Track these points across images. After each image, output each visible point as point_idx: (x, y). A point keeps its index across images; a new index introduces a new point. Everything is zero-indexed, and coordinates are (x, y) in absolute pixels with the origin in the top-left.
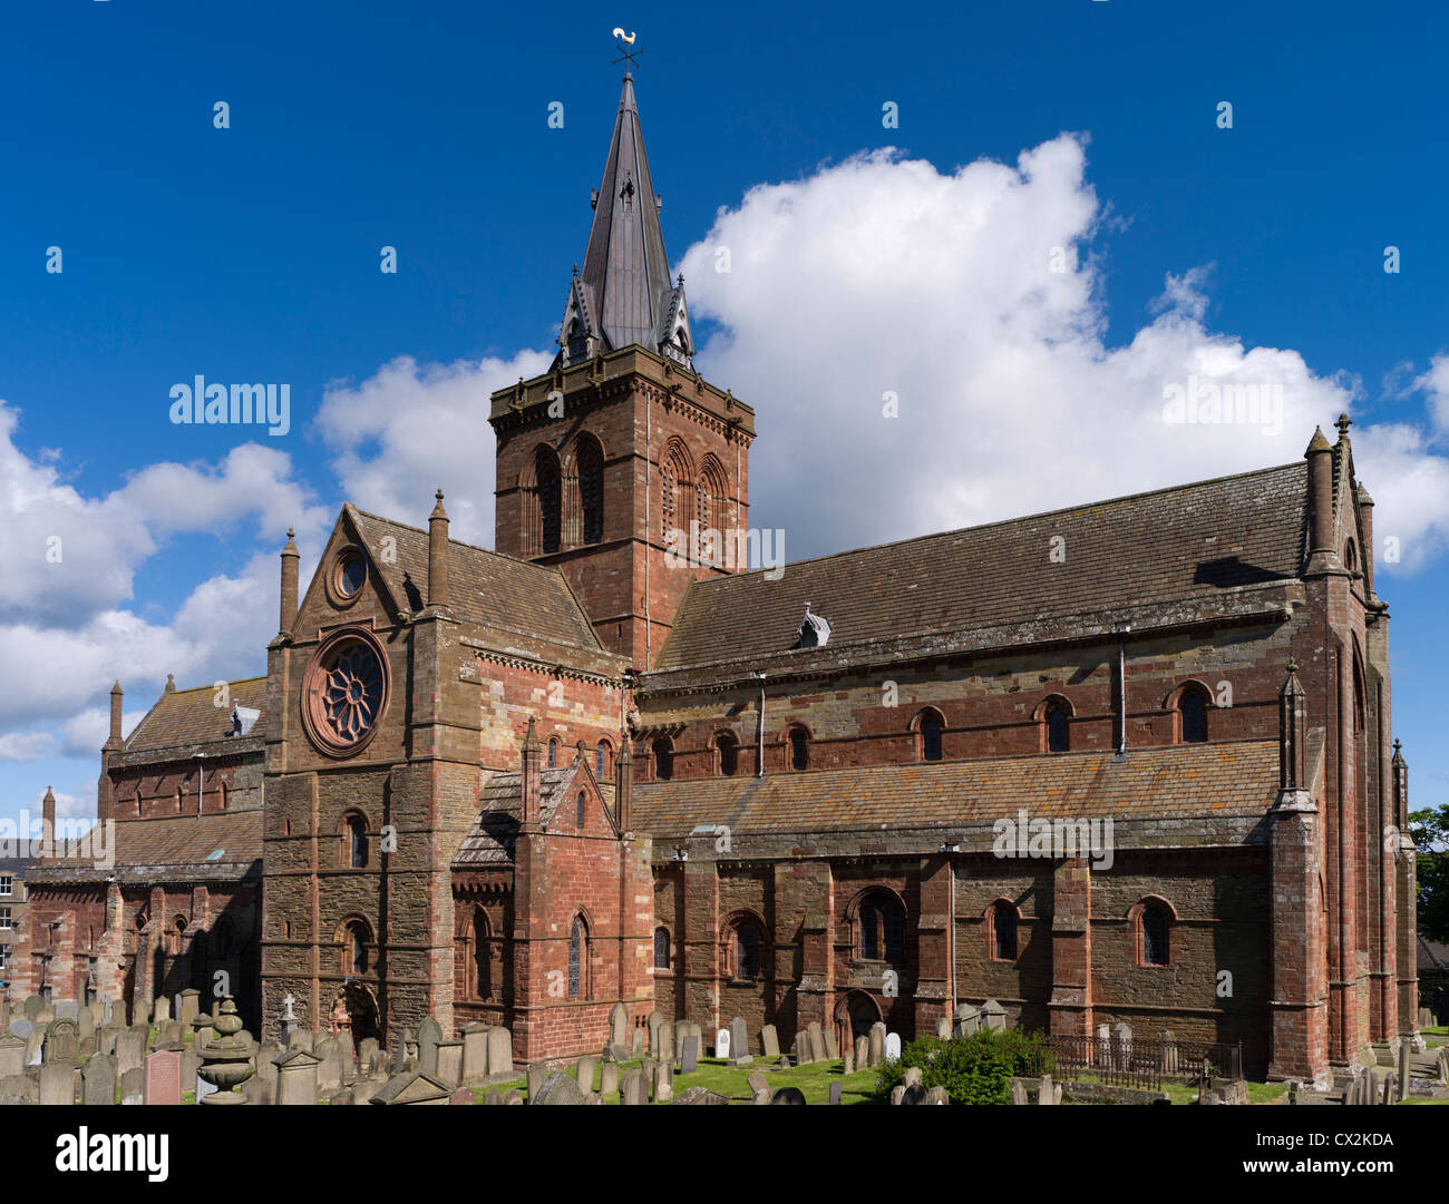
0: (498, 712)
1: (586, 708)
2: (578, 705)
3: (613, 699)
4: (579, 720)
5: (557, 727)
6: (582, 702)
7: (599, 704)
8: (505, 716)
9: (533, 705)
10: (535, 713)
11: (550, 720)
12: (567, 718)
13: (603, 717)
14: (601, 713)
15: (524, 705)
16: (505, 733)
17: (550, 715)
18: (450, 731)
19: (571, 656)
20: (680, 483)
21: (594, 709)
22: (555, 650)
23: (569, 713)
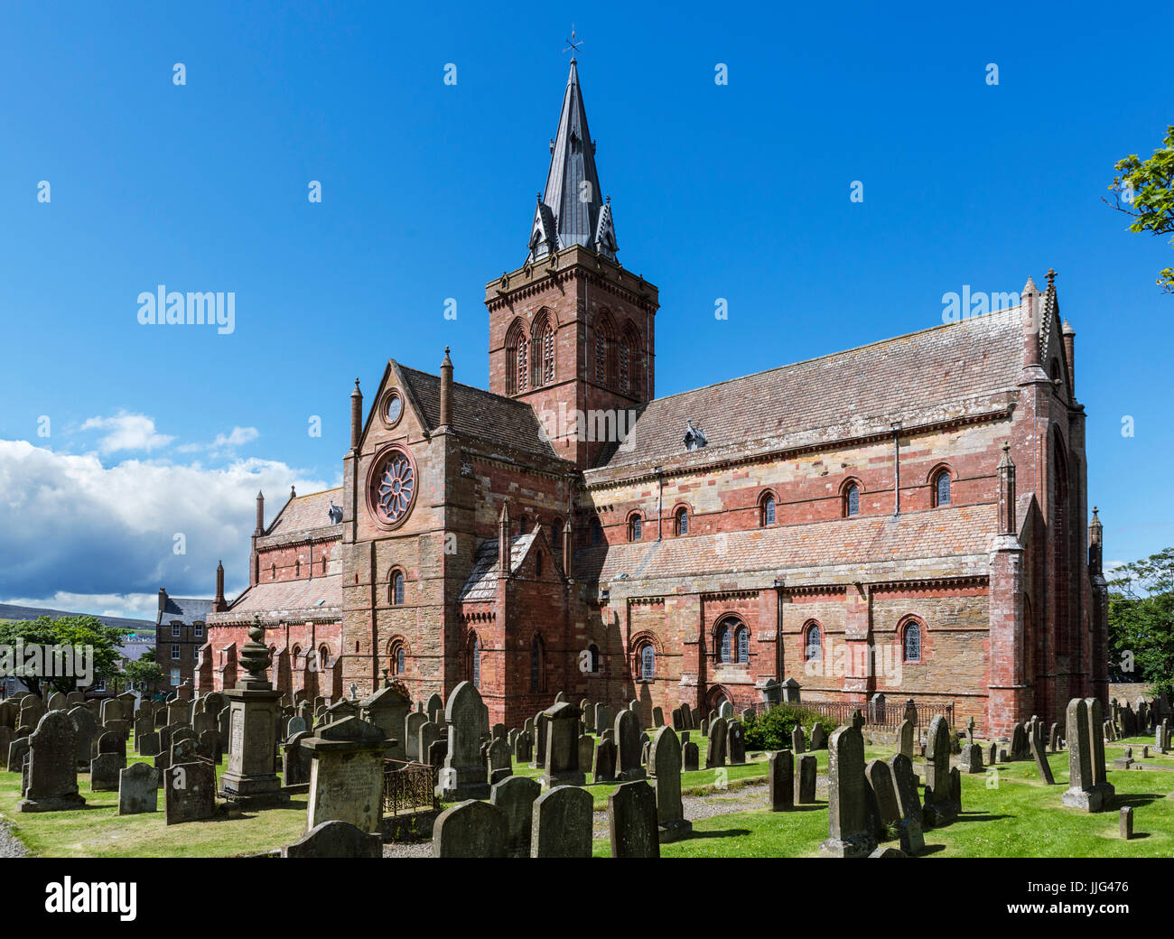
0: (487, 498)
1: (545, 496)
2: (540, 494)
3: (563, 490)
4: (540, 504)
5: (526, 509)
6: (542, 492)
7: (554, 494)
8: (491, 501)
9: (510, 494)
10: (512, 499)
11: (521, 504)
12: (532, 502)
13: (556, 503)
14: (556, 499)
15: (504, 493)
16: (491, 513)
17: (522, 500)
18: (455, 510)
19: (535, 461)
20: (609, 341)
21: (551, 496)
22: (524, 456)
23: (533, 499)
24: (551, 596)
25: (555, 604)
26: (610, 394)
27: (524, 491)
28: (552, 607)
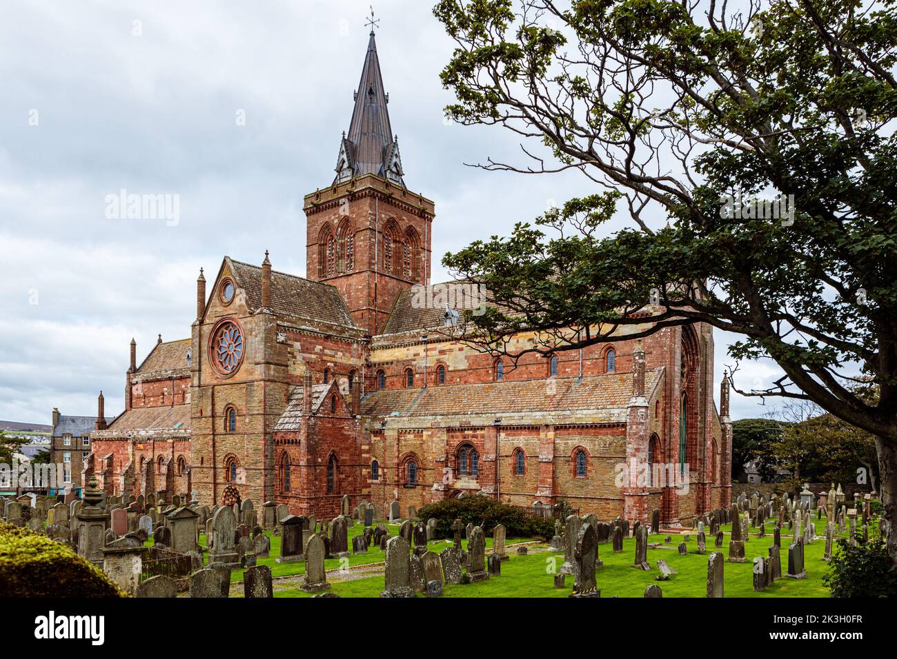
0: (298, 357)
1: (343, 355)
2: (339, 353)
3: (358, 350)
4: (340, 361)
5: (328, 364)
6: (341, 351)
7: (350, 353)
8: (301, 359)
9: (316, 353)
10: (317, 357)
11: (325, 361)
12: (333, 359)
13: (352, 359)
14: (352, 357)
15: (311, 353)
16: (301, 367)
17: (325, 358)
18: (272, 366)
19: (335, 330)
20: (395, 241)
21: (347, 354)
22: (327, 327)
23: (334, 357)
24: (343, 428)
25: (347, 433)
26: (395, 281)
27: (327, 351)
28: (343, 434)
